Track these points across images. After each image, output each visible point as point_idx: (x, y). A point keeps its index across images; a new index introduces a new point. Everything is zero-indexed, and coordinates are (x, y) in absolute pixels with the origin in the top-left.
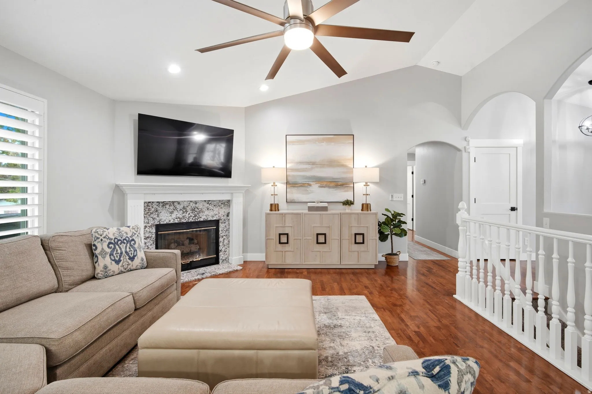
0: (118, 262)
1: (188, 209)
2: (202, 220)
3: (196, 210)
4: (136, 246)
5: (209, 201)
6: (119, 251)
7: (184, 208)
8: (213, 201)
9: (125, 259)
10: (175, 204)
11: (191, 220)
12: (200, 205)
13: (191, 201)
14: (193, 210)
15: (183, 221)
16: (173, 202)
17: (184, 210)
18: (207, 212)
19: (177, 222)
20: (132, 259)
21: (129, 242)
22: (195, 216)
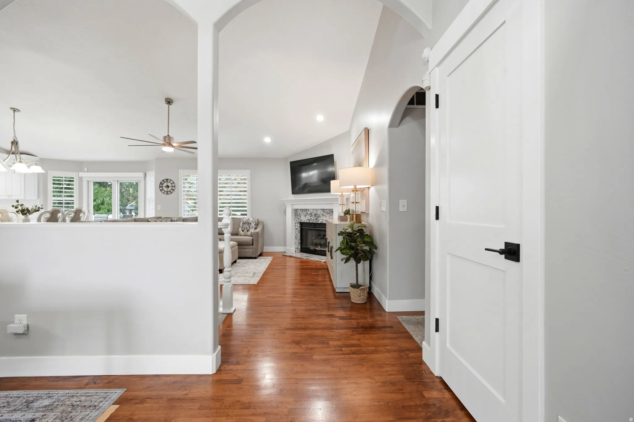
0: (243, 231)
1: (313, 214)
2: (320, 222)
3: (317, 215)
4: (251, 226)
5: (324, 209)
6: (244, 227)
7: (311, 214)
8: (326, 209)
9: (246, 230)
10: (307, 211)
11: (314, 222)
12: (319, 213)
13: (314, 209)
14: (315, 215)
15: (311, 222)
16: (306, 209)
17: (311, 215)
18: (322, 218)
19: (308, 222)
20: (248, 231)
21: (249, 224)
22: (316, 219)
